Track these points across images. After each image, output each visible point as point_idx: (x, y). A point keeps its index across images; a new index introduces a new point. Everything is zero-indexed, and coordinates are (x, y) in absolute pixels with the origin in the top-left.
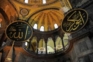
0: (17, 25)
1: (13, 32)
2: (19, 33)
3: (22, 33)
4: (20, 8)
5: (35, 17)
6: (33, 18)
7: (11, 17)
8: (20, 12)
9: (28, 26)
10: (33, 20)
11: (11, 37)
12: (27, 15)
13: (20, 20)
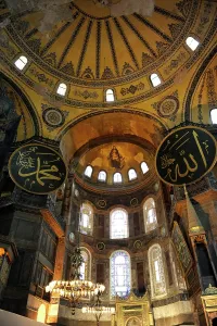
0: (171, 145)
1: (172, 167)
2: (185, 160)
3: (191, 156)
4: (154, 106)
5: (200, 96)
6: (194, 103)
7: (152, 136)
8: (160, 113)
9: (194, 133)
10: (200, 106)
11: (174, 178)
12: (178, 108)
13: (170, 130)
